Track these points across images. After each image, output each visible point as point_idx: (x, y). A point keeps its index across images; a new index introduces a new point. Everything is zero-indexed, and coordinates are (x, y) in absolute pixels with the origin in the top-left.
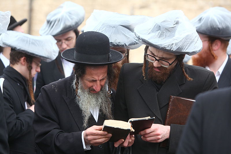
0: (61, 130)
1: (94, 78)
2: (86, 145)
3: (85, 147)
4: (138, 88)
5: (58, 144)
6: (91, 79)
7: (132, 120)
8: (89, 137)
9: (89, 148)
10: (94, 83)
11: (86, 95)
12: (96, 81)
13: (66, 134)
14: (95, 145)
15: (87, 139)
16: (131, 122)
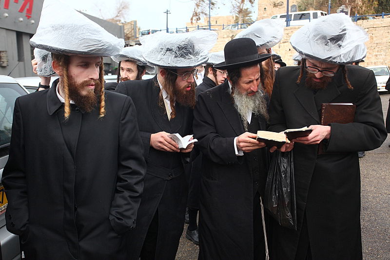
0: (217, 134)
1: (250, 78)
2: (238, 151)
3: (237, 153)
4: (294, 92)
5: (212, 147)
6: (248, 80)
7: (288, 131)
8: (242, 144)
9: (242, 154)
10: (251, 84)
11: (244, 99)
12: (252, 81)
13: (221, 139)
14: (247, 151)
15: (239, 146)
16: (285, 133)
